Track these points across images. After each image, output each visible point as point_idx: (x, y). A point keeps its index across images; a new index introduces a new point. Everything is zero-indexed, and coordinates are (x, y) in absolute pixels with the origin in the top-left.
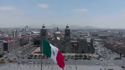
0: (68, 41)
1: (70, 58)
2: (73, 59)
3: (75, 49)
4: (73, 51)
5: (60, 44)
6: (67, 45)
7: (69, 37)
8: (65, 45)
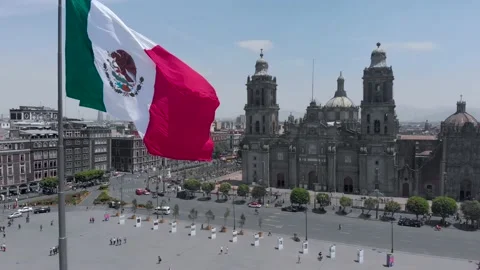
0: (377, 131)
1: (373, 217)
2: (393, 219)
3: (417, 176)
4: (406, 186)
5: (333, 145)
6: (374, 150)
7: (387, 109)
8: (359, 152)
